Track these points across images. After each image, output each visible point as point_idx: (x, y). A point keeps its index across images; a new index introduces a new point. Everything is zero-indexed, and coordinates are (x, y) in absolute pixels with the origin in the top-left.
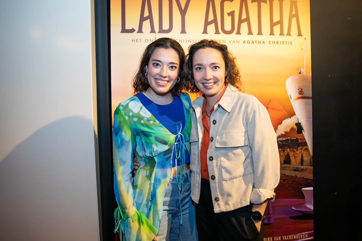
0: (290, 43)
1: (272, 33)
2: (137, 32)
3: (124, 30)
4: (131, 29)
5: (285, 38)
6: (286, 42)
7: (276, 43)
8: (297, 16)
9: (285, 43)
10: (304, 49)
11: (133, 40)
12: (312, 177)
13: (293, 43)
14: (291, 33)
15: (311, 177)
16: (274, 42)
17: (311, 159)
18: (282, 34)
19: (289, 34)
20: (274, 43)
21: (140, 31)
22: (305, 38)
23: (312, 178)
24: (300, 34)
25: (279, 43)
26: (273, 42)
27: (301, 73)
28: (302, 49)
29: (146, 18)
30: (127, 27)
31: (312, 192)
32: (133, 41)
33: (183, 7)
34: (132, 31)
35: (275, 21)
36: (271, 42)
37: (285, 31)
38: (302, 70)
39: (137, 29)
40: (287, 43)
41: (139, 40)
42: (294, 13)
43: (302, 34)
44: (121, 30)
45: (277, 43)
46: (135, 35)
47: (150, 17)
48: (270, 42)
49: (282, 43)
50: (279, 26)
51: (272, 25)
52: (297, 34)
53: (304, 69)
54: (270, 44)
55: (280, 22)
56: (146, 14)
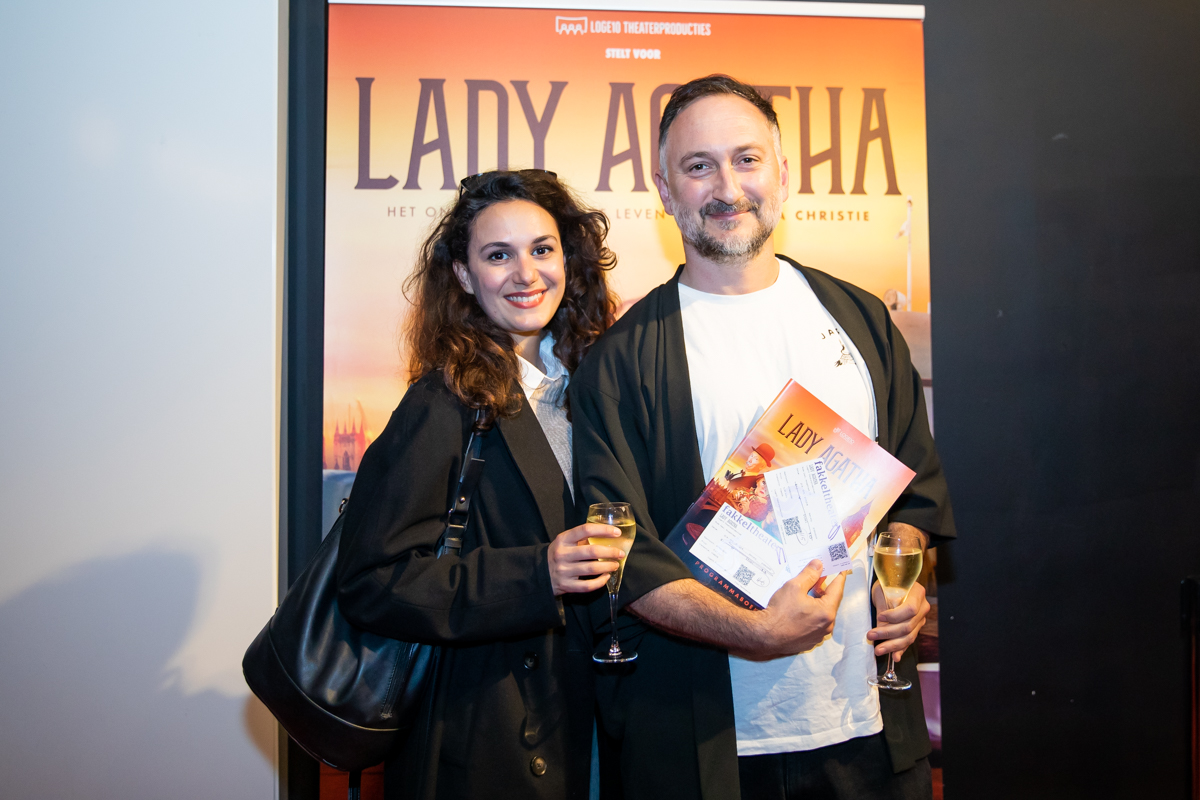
0: (862, 216)
1: (806, 188)
2: (404, 188)
3: (365, 182)
4: (386, 176)
5: (848, 201)
6: (850, 213)
7: (818, 216)
8: (883, 133)
9: (846, 216)
10: (906, 235)
11: (392, 209)
12: (936, 629)
13: (870, 216)
14: (866, 186)
15: (931, 631)
16: (811, 213)
17: (930, 574)
18: (837, 188)
19: (859, 189)
20: (811, 218)
21: (412, 183)
22: (910, 202)
23: (936, 635)
24: (893, 190)
25: (828, 216)
26: (809, 215)
27: (899, 306)
28: (901, 234)
29: (432, 147)
30: (375, 173)
31: (937, 679)
32: (392, 214)
33: (539, 114)
34: (390, 183)
35: (815, 150)
36: (803, 215)
37: (848, 182)
38: (901, 298)
39: (403, 179)
40: (854, 216)
41: (408, 212)
42: (874, 124)
43: (901, 186)
44: (355, 182)
45: (823, 216)
46: (397, 195)
47: (443, 144)
48: (800, 215)
49: (836, 216)
50: (827, 165)
51: (808, 162)
52: (885, 186)
53: (905, 293)
54: (800, 219)
55: (833, 154)
56: (431, 134)
